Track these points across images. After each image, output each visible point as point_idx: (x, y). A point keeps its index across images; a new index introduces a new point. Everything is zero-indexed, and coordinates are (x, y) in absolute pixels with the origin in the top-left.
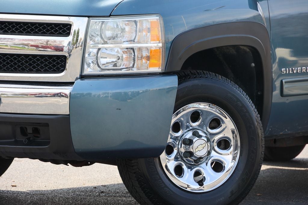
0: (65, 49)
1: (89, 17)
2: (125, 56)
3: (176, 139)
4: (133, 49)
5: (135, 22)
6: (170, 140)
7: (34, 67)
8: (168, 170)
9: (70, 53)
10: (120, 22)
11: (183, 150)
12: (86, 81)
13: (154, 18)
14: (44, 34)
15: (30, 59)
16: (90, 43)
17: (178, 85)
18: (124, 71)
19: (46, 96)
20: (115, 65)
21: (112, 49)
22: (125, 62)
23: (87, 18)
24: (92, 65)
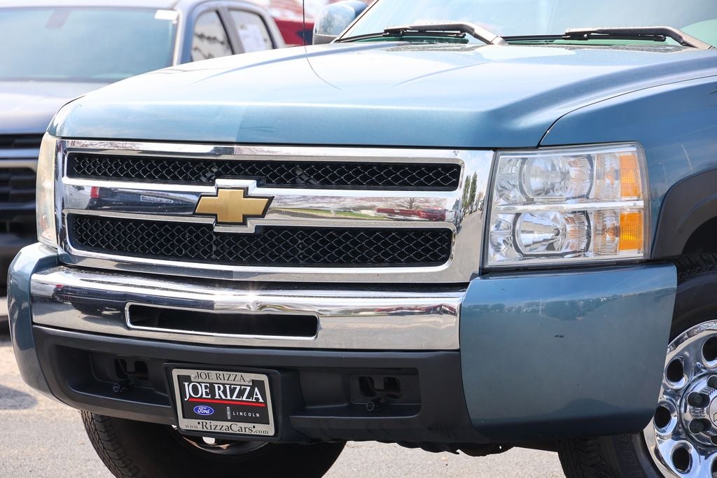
0: (450, 216)
1: (495, 149)
2: (569, 228)
3: (675, 394)
4: (585, 213)
5: (590, 158)
6: (663, 398)
7: (386, 254)
8: (660, 459)
9: (458, 222)
10: (560, 158)
11: (689, 417)
12: (493, 281)
13: (627, 151)
14: (404, 186)
15: (378, 239)
16: (498, 202)
17: (678, 285)
18: (568, 259)
19: (411, 312)
20: (551, 247)
21: (543, 215)
22: (571, 240)
23: (491, 153)
24: (503, 247)
